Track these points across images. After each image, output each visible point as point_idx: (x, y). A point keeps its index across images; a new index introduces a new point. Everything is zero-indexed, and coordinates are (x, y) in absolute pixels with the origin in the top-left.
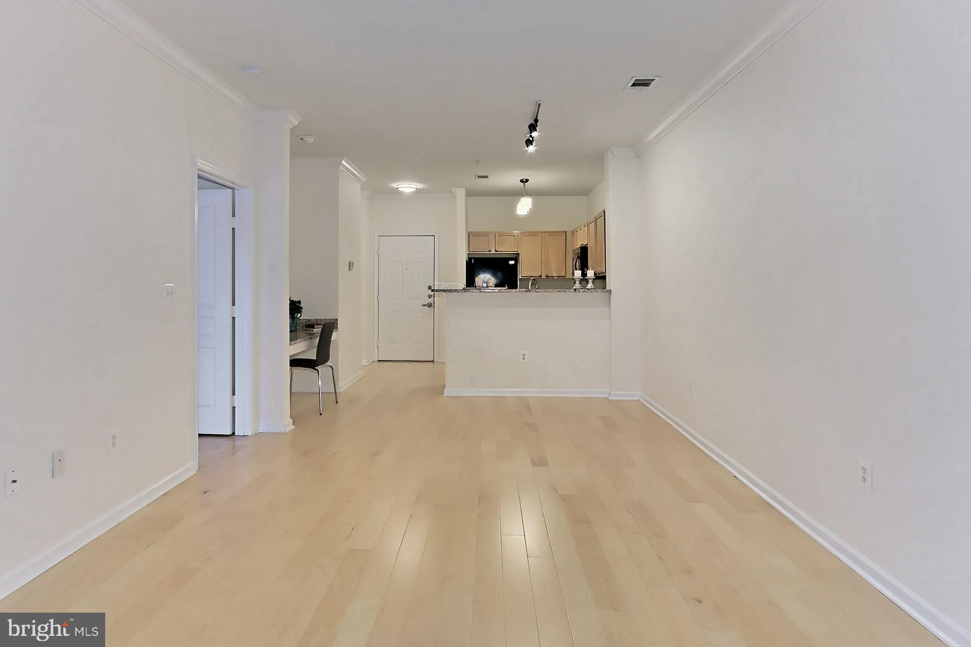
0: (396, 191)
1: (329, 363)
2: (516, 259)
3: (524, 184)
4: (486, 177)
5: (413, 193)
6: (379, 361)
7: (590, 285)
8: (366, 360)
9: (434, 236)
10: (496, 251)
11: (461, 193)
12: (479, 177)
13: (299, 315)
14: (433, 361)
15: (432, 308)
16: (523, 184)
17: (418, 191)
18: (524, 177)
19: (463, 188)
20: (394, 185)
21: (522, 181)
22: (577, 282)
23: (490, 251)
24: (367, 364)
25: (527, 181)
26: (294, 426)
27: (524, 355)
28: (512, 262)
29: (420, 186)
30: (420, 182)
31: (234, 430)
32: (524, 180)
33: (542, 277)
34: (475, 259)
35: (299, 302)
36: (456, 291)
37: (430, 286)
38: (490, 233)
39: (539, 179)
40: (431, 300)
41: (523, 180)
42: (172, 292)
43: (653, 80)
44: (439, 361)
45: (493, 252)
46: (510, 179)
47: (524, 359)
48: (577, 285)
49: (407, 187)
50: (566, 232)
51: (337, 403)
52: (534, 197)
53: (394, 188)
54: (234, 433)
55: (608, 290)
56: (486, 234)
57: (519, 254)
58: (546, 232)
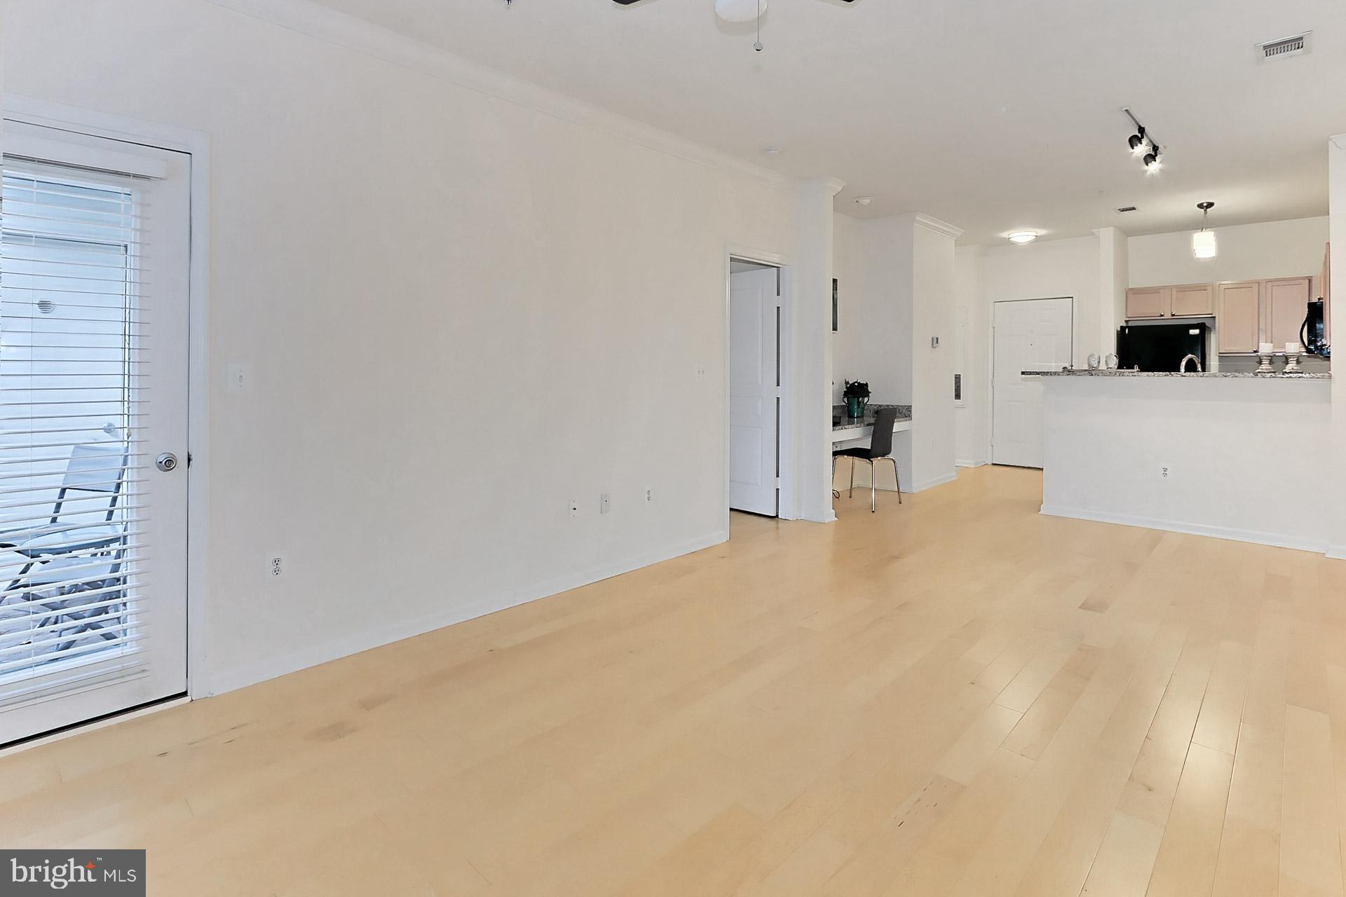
0: (1008, 242)
1: (890, 456)
2: (1203, 327)
3: (1205, 210)
4: (1133, 209)
5: (1032, 242)
6: (995, 464)
7: (1290, 367)
8: (973, 462)
9: (1071, 297)
10: (1171, 315)
11: (1107, 236)
12: (1123, 210)
13: (866, 399)
16: (1203, 210)
17: (1038, 239)
18: (1205, 201)
19: (1109, 226)
20: (1005, 235)
21: (1200, 206)
22: (1266, 362)
23: (1162, 316)
24: (973, 466)
25: (1210, 205)
26: (836, 519)
27: (1165, 469)
28: (1196, 332)
29: (1042, 232)
30: (1041, 227)
31: (777, 513)
32: (1205, 205)
34: (1129, 328)
35: (867, 385)
36: (1055, 373)
38: (1161, 288)
39: (1227, 200)
41: (1202, 204)
42: (703, 371)
45: (1168, 316)
46: (1178, 205)
47: (1165, 475)
48: (1265, 366)
49: (1022, 236)
50: (1309, 279)
51: (900, 503)
53: (1003, 238)
54: (777, 516)
55: (1324, 376)
56: (1156, 291)
57: (1214, 317)
58: (1267, 281)
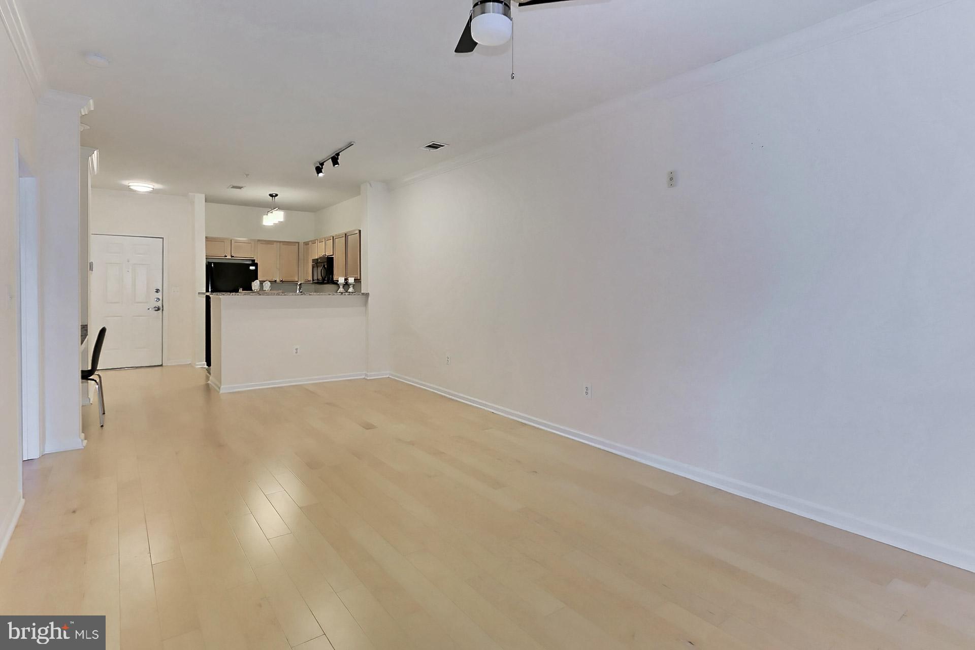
0: (128, 188)
2: (256, 265)
4: (240, 188)
5: (150, 192)
7: (351, 290)
9: (163, 238)
10: (232, 257)
11: (200, 199)
14: (161, 365)
15: (160, 312)
16: (272, 198)
17: (154, 191)
18: (274, 192)
19: (203, 193)
20: (125, 183)
21: (271, 195)
22: (341, 287)
23: (226, 256)
25: (277, 195)
26: (86, 441)
27: (297, 349)
28: (252, 268)
29: (157, 186)
30: (157, 182)
33: (277, 282)
34: (215, 263)
37: (158, 290)
38: (227, 239)
39: (286, 194)
40: (159, 304)
43: (443, 146)
44: (168, 364)
45: (228, 257)
46: (261, 192)
47: (296, 352)
48: (341, 289)
49: (142, 186)
50: (298, 243)
51: (104, 413)
52: (286, 211)
53: (126, 186)
55: (363, 294)
56: (222, 240)
57: (254, 260)
58: (280, 242)
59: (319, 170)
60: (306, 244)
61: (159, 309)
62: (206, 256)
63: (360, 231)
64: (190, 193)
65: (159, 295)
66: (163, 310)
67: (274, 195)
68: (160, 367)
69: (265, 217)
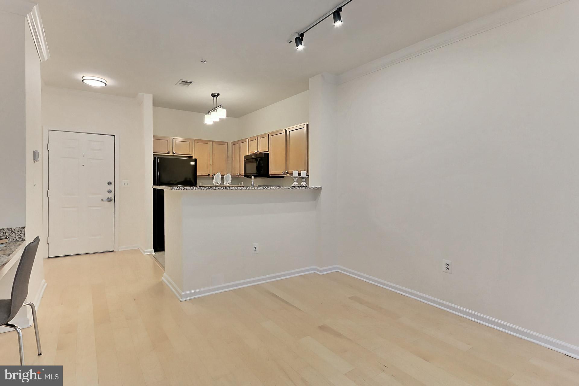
2: (196, 161)
4: (190, 83)
6: (49, 258)
7: (303, 183)
9: (115, 136)
10: (174, 154)
11: (148, 100)
14: (113, 251)
15: (112, 203)
17: (105, 91)
19: (151, 93)
20: (80, 76)
21: (214, 96)
22: (295, 181)
23: (168, 153)
27: (255, 247)
28: (192, 163)
29: (110, 82)
33: (210, 176)
37: (110, 182)
40: (111, 195)
44: (120, 250)
45: (171, 154)
47: (255, 250)
48: (295, 183)
49: (93, 80)
50: (227, 143)
55: (312, 189)
56: (165, 139)
57: (192, 157)
58: (213, 141)
59: (299, 40)
60: (235, 143)
61: (111, 200)
62: (153, 153)
63: (307, 125)
64: (139, 93)
65: (111, 188)
66: (114, 201)
67: (217, 94)
68: (112, 253)
69: (205, 115)
